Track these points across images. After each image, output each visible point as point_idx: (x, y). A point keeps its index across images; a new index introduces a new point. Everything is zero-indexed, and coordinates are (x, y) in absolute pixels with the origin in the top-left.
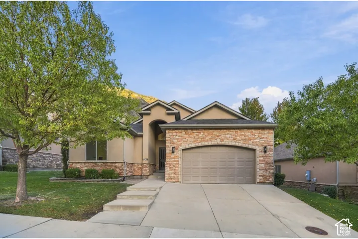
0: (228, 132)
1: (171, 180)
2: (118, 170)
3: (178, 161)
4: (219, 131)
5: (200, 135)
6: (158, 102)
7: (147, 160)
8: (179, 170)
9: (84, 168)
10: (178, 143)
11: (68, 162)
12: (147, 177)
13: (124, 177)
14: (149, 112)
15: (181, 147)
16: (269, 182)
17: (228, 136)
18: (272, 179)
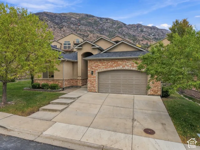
0: (128, 62)
1: (91, 91)
2: (60, 84)
3: (95, 79)
4: (121, 61)
5: (109, 64)
6: (86, 41)
7: (80, 77)
8: (96, 85)
9: (42, 83)
10: (95, 68)
11: (33, 79)
12: (80, 87)
13: (64, 88)
14: (81, 48)
15: (97, 71)
16: (157, 94)
17: (128, 64)
18: (160, 93)
